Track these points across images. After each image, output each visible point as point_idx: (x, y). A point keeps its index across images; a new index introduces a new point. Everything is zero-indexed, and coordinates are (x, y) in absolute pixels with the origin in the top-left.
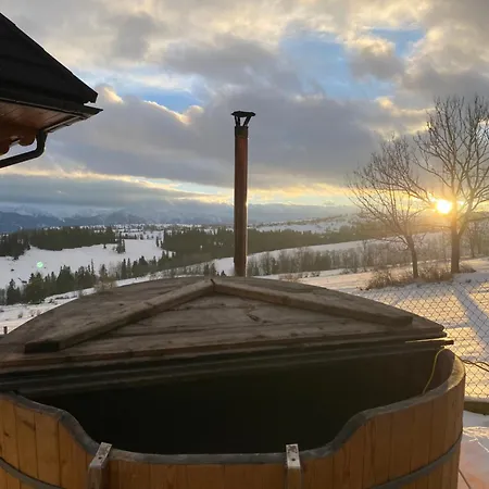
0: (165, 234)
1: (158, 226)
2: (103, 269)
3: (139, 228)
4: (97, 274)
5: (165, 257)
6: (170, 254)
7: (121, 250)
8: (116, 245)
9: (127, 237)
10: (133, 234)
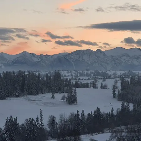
0: (123, 82)
1: (111, 73)
2: (52, 122)
3: (87, 75)
4: (46, 127)
5: (124, 110)
6: (131, 106)
7: (72, 100)
8: (66, 95)
9: (77, 85)
10: (84, 82)
